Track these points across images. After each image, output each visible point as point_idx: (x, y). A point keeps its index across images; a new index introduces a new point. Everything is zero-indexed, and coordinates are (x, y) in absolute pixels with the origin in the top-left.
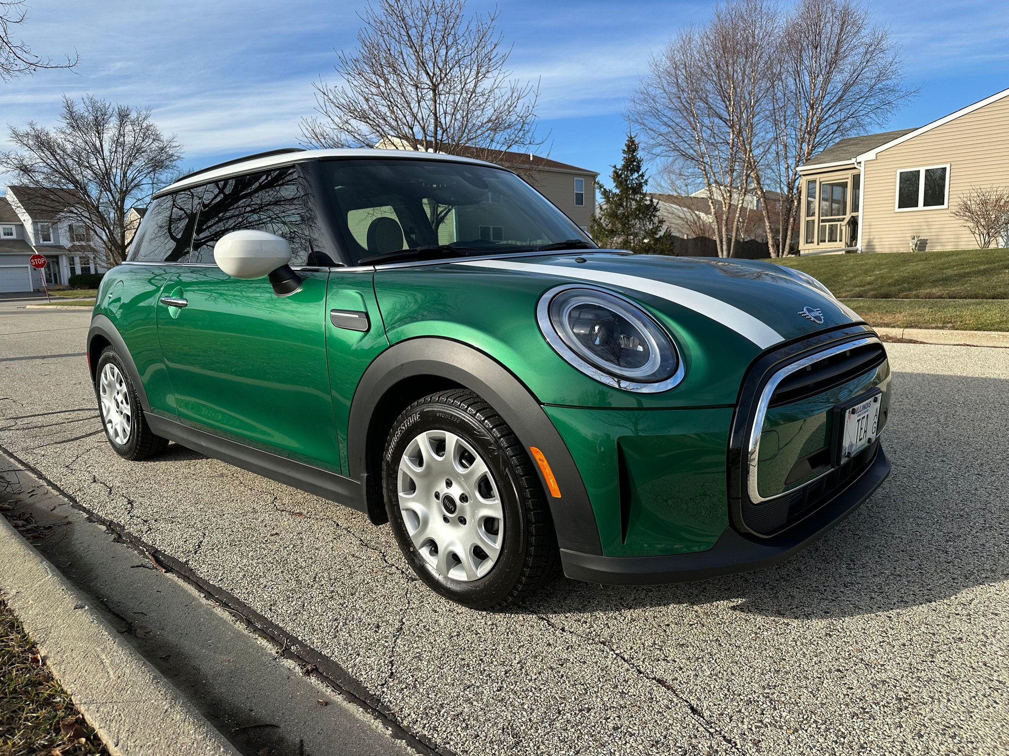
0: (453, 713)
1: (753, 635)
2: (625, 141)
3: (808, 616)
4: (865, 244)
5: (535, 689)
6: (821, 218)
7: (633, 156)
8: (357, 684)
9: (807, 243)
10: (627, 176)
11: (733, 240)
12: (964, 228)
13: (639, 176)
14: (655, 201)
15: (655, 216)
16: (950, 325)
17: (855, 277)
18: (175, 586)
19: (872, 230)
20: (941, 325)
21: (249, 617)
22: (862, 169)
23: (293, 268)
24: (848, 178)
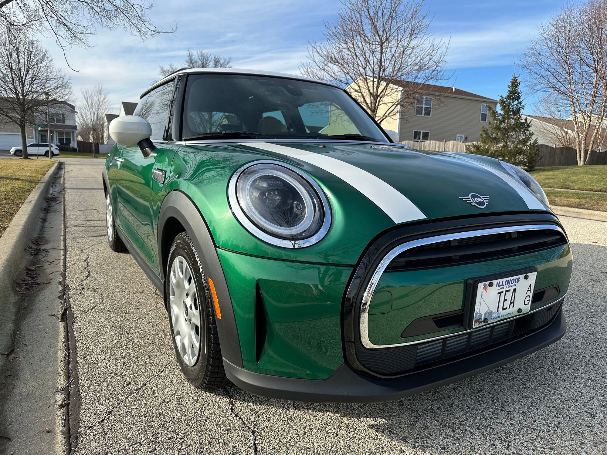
2: (511, 79)
7: (515, 90)
8: (78, 422)
10: (510, 103)
11: (590, 151)
13: (519, 103)
14: (529, 120)
15: (528, 130)
18: (56, 331)
21: (71, 360)
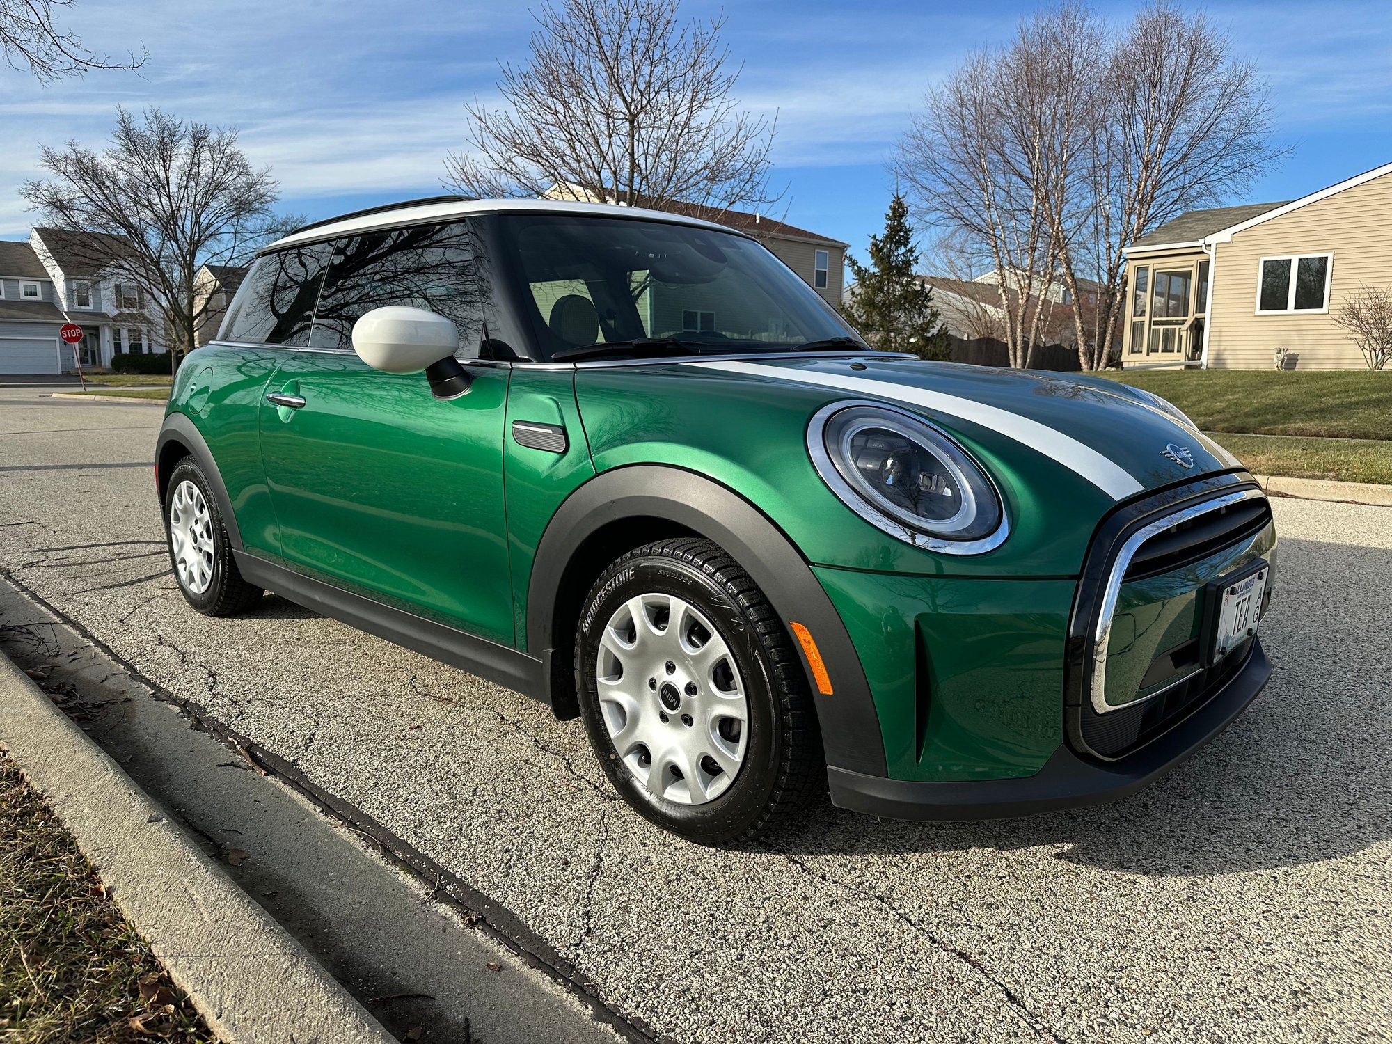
0: (677, 989)
1: (1087, 895)
2: (890, 202)
3: (1161, 872)
4: (1212, 357)
5: (790, 959)
6: (1153, 319)
7: (900, 224)
8: (542, 942)
9: (1133, 352)
10: (890, 250)
11: (1031, 344)
12: (1349, 341)
13: (907, 251)
14: (927, 286)
15: (926, 307)
16: (1332, 474)
17: (1199, 402)
18: (280, 795)
19: (1223, 339)
20: (1319, 474)
21: (387, 843)
22: (1212, 254)
23: (460, 362)
24: (1192, 266)
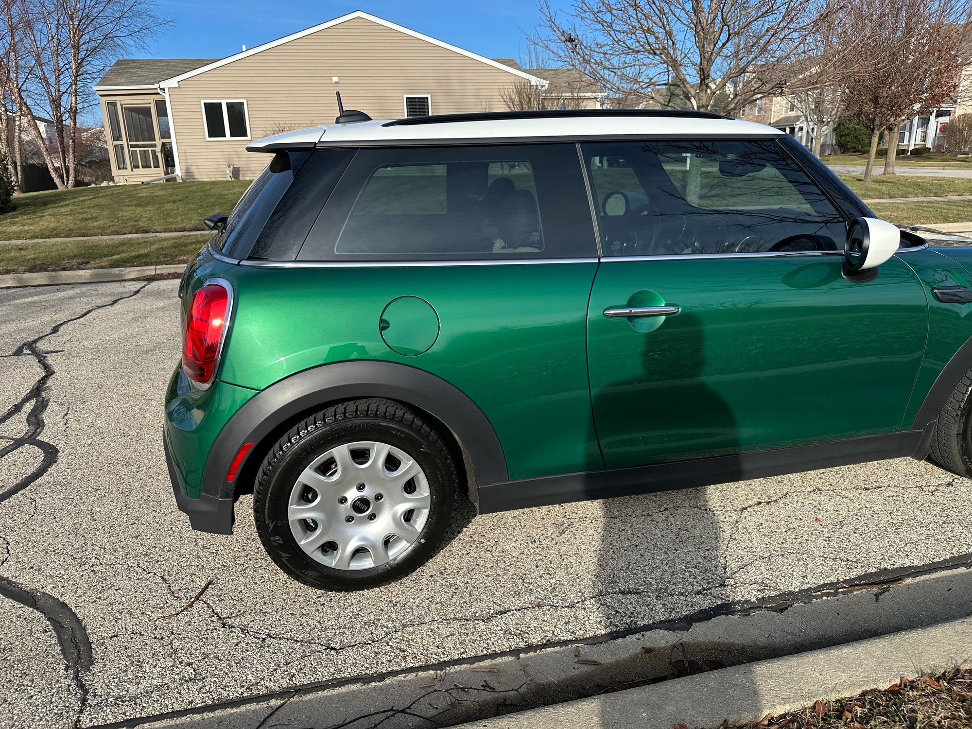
4: (183, 171)
6: (130, 143)
9: (119, 169)
19: (188, 158)
22: (167, 97)
24: (150, 104)
